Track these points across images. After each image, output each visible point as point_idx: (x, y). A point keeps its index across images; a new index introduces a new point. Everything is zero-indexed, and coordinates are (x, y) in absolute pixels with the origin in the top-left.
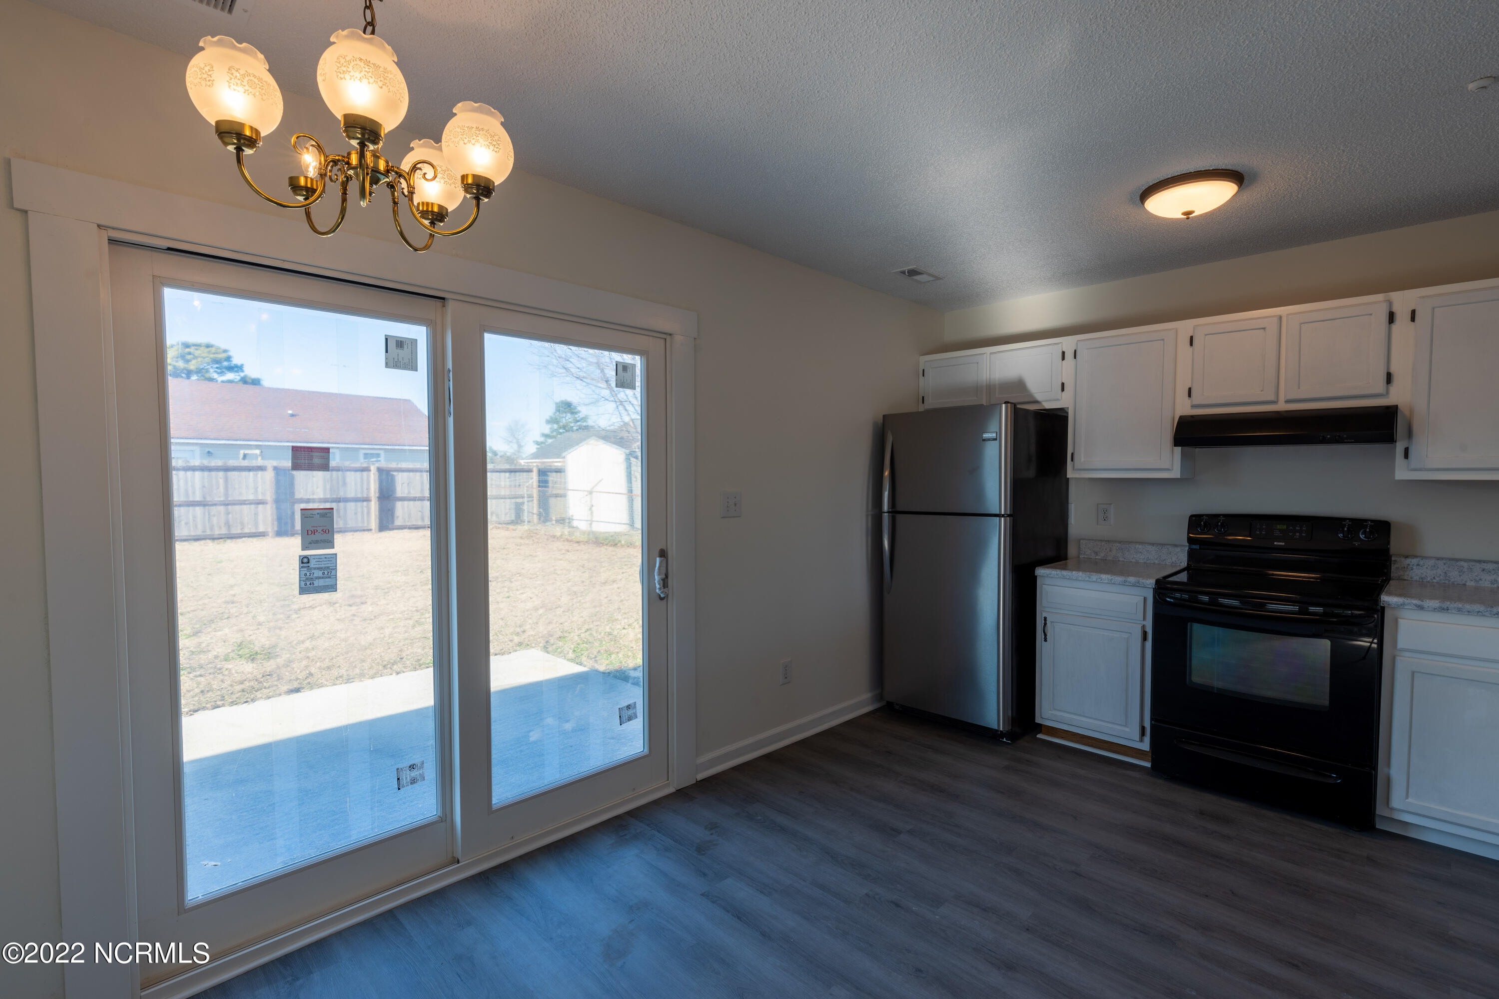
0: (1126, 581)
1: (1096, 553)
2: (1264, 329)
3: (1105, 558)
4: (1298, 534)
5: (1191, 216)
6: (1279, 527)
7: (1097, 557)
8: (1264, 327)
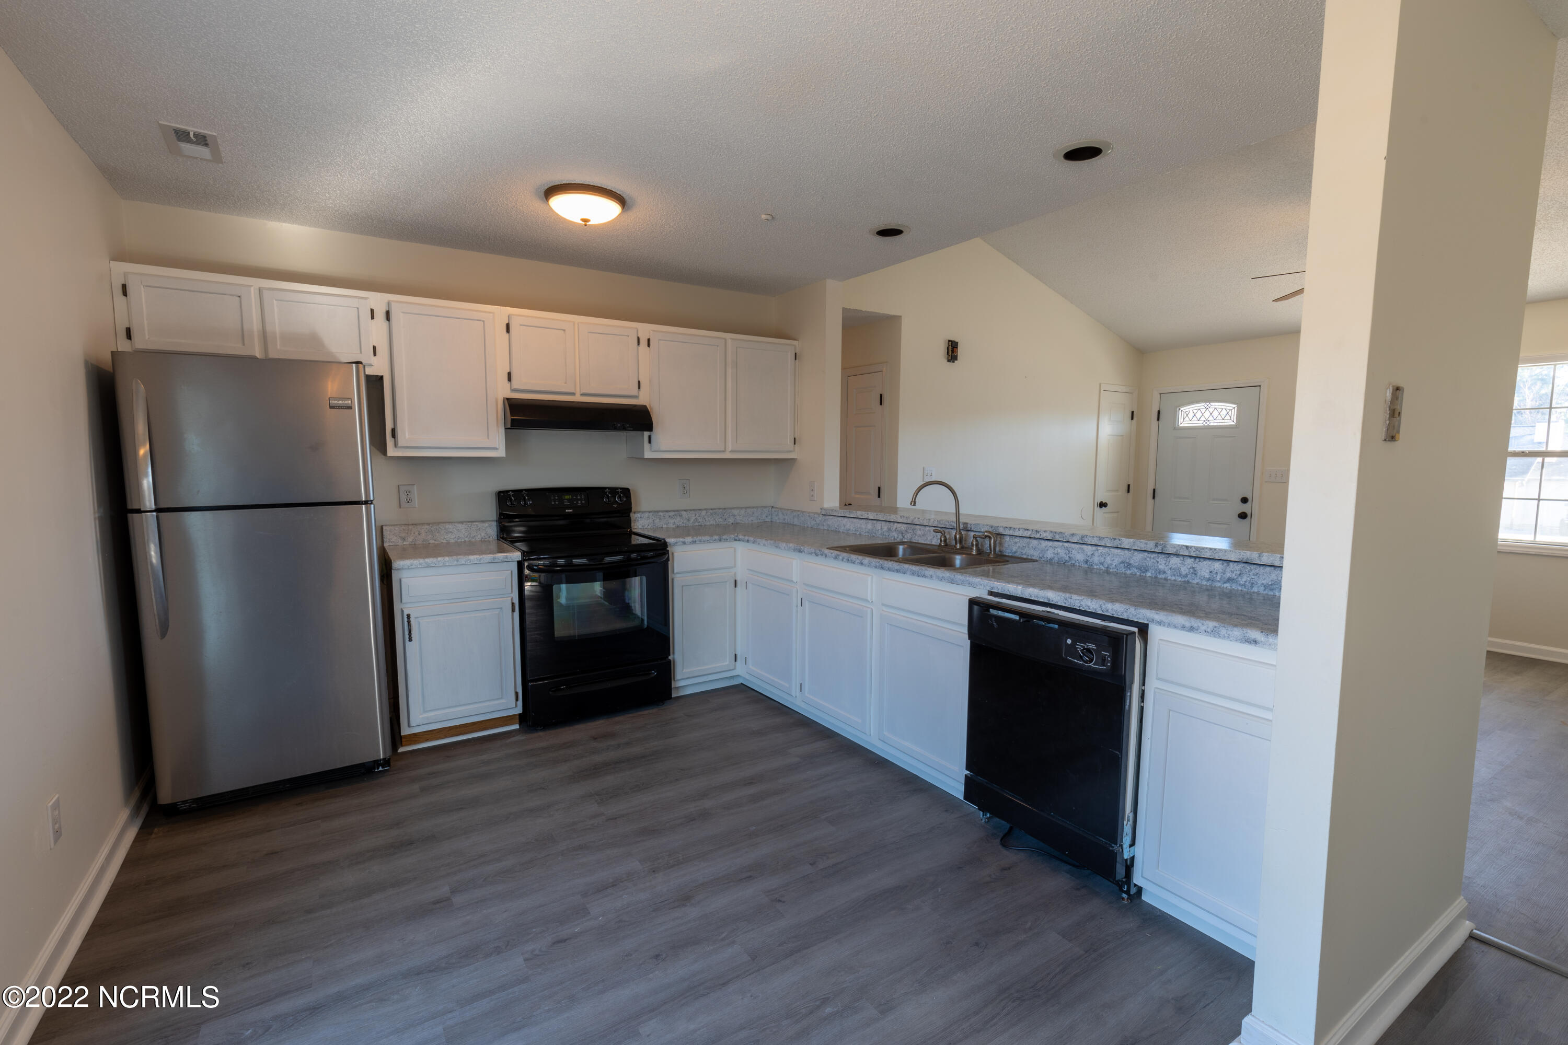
0: (496, 558)
1: (404, 539)
2: (564, 330)
3: (413, 543)
4: (579, 502)
5: (588, 223)
6: (567, 497)
7: (404, 543)
8: (564, 329)
